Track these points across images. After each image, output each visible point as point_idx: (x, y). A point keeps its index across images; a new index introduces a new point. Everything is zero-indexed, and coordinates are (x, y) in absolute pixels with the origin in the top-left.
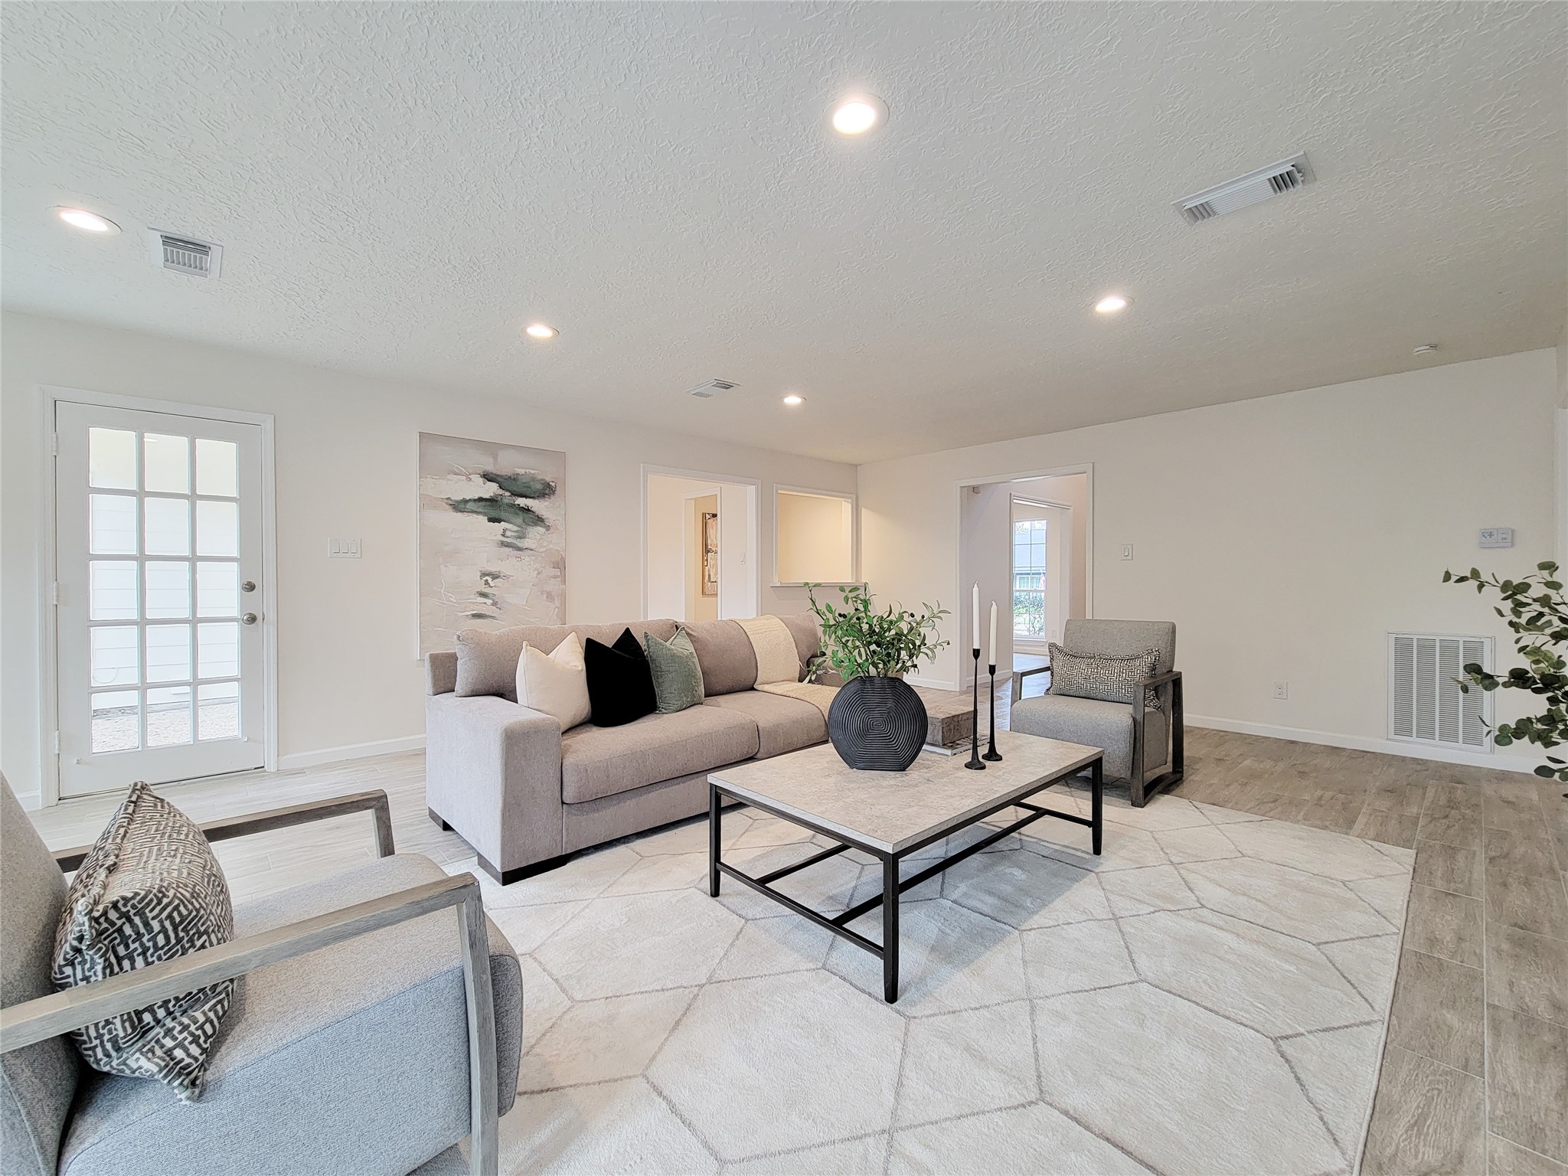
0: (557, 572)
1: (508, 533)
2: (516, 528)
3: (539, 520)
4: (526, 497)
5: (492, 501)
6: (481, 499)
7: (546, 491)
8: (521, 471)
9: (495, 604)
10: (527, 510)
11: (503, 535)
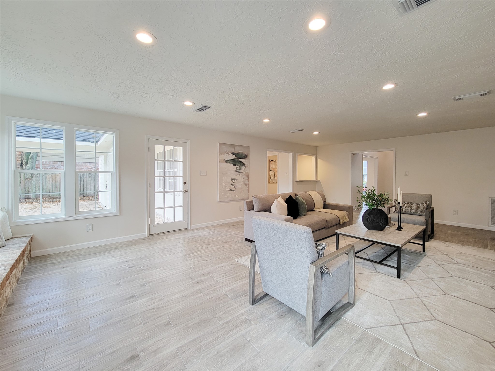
0: (248, 178)
1: (237, 168)
2: (239, 167)
3: (244, 165)
4: (241, 159)
5: (234, 160)
6: (231, 160)
7: (245, 157)
8: (240, 152)
9: (234, 187)
10: (241, 162)
11: (236, 169)
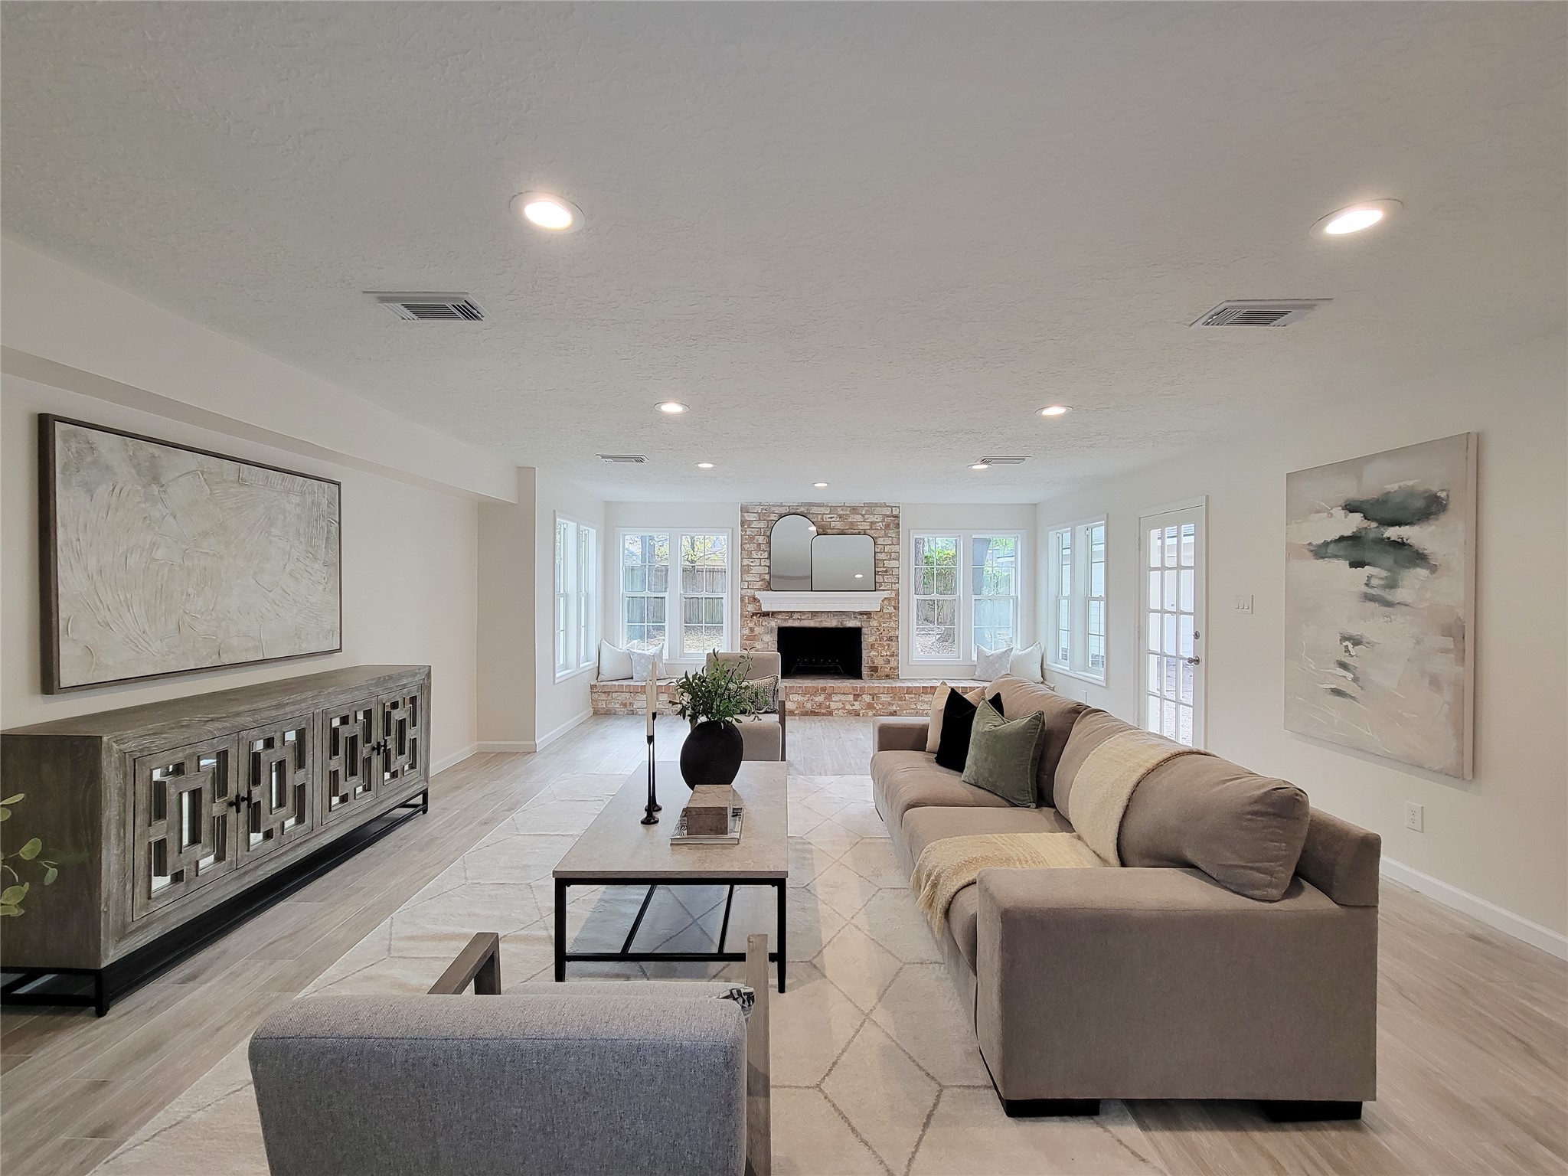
0: (1449, 643)
1: (1374, 582)
2: (1384, 574)
3: (1418, 558)
4: (1399, 524)
5: (1354, 540)
6: (1342, 539)
7: (1431, 508)
8: (1393, 487)
9: (1356, 680)
10: (1400, 545)
11: (1367, 585)
